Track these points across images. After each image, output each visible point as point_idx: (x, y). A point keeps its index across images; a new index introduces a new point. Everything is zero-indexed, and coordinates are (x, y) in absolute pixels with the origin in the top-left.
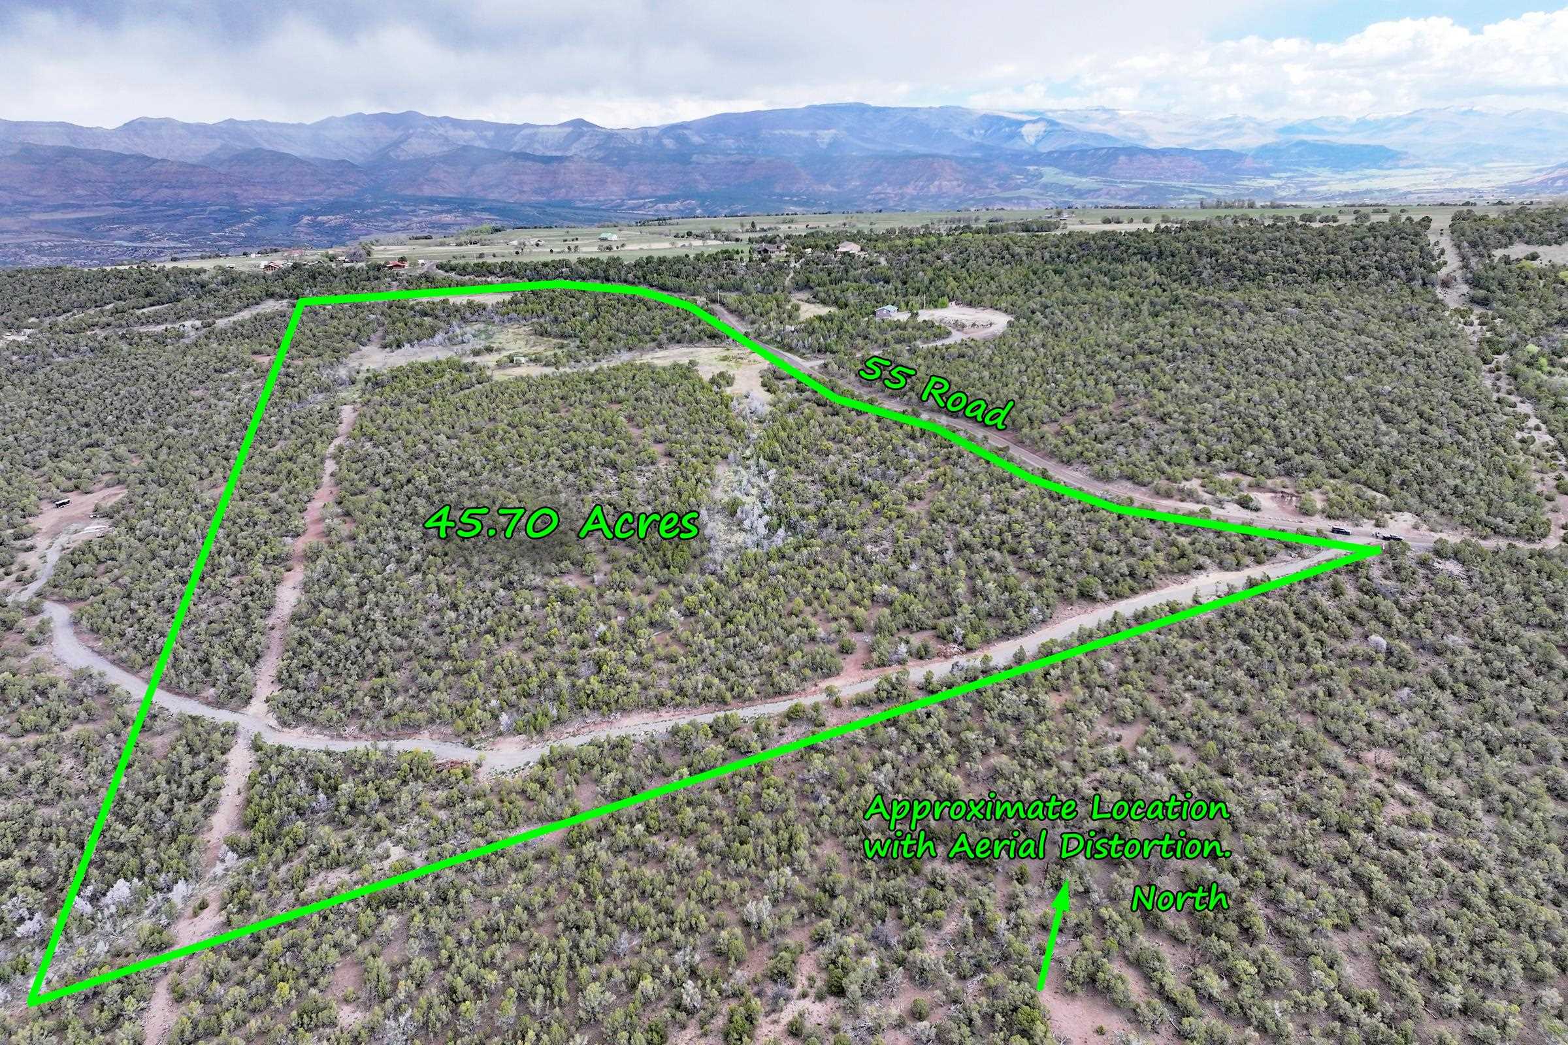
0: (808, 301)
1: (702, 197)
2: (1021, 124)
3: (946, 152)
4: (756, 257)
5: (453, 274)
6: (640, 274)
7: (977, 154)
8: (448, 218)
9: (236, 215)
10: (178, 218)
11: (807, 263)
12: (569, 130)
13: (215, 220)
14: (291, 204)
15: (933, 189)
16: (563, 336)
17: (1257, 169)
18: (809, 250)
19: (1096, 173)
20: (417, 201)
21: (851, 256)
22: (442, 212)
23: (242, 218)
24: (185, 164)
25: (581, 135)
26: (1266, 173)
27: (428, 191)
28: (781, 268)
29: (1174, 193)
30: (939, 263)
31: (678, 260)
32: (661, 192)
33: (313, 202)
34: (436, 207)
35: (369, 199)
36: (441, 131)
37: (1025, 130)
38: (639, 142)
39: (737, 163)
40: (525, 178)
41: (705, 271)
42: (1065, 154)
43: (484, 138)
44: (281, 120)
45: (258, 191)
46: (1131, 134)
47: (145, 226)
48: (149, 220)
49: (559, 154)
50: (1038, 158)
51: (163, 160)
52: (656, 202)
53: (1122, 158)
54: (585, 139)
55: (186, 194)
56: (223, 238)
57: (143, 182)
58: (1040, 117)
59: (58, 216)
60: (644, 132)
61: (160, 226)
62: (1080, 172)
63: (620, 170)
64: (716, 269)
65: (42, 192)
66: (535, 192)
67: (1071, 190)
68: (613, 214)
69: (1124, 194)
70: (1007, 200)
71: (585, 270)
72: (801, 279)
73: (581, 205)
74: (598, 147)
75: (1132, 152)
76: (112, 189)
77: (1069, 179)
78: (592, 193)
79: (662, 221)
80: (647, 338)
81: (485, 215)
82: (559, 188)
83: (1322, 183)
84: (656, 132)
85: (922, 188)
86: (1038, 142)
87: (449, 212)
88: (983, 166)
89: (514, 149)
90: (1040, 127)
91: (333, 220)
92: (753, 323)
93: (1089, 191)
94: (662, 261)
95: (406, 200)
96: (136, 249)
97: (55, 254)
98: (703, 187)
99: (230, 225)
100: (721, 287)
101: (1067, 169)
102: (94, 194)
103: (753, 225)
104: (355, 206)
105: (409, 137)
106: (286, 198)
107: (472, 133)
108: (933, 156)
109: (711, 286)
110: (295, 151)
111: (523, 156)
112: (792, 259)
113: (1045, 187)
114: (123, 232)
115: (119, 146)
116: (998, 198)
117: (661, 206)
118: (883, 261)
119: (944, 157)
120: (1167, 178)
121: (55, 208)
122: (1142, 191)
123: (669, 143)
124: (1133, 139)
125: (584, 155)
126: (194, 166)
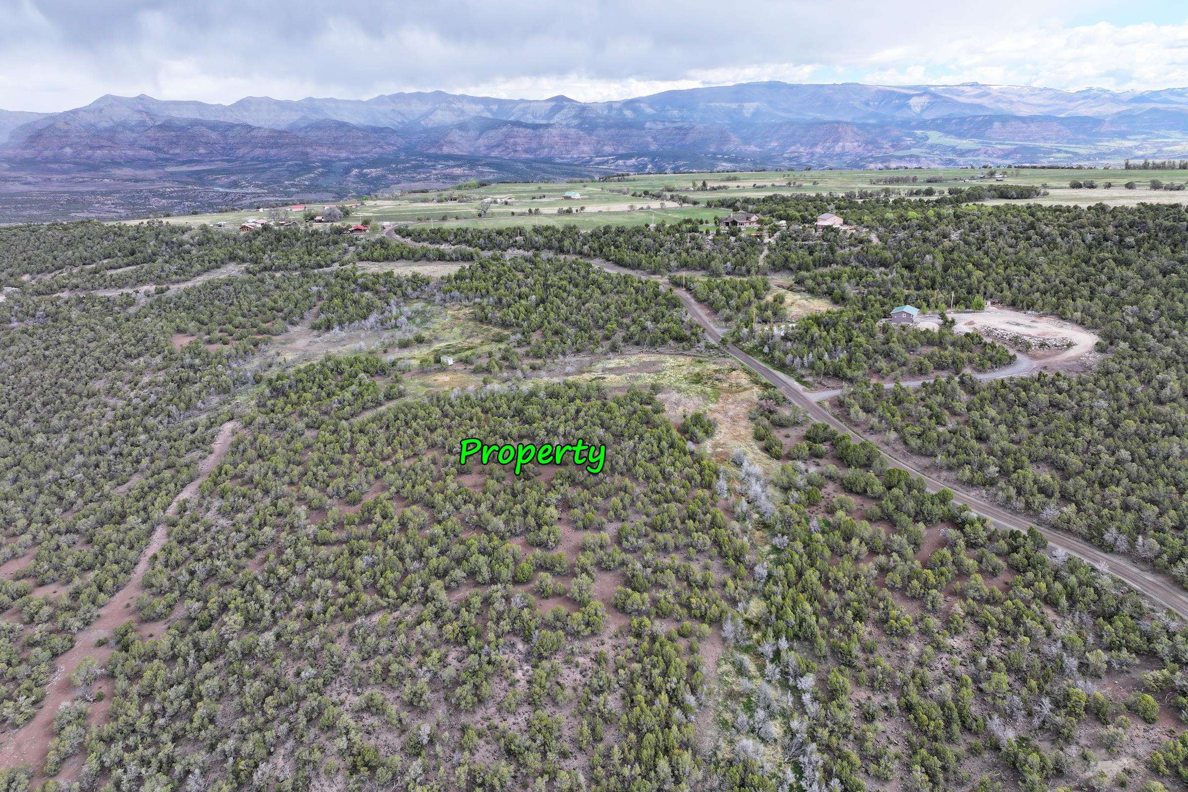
0: (790, 289)
1: (653, 156)
2: (909, 97)
3: (848, 119)
4: (724, 229)
5: (408, 240)
6: (596, 245)
7: (872, 121)
8: (458, 171)
9: (305, 167)
10: (264, 170)
11: (783, 238)
12: (554, 103)
13: (290, 171)
14: (347, 159)
15: (838, 149)
16: (505, 325)
17: (1115, 133)
18: (783, 222)
19: (973, 136)
20: (437, 158)
21: (836, 231)
22: (454, 167)
23: (310, 170)
24: (276, 131)
25: (562, 108)
26: (1123, 136)
27: (446, 150)
28: (753, 244)
29: (1044, 153)
30: (947, 243)
31: (638, 231)
32: (621, 151)
33: (363, 158)
34: (451, 163)
35: (402, 156)
36: (459, 105)
37: (913, 101)
38: (605, 113)
39: (680, 128)
40: (518, 140)
41: (668, 245)
42: (947, 120)
43: (489, 110)
44: (345, 98)
45: (324, 150)
46: (1001, 105)
47: (240, 176)
48: (243, 172)
49: (544, 122)
50: (924, 125)
51: (259, 128)
52: (617, 159)
53: (997, 124)
54: (565, 111)
55: (273, 152)
56: (293, 185)
57: (246, 144)
58: (924, 91)
59: (184, 168)
60: (610, 105)
61: (249, 176)
62: (960, 135)
63: (590, 135)
64: (679, 243)
65: (177, 151)
66: (526, 151)
67: (954, 150)
68: (582, 168)
69: (1000, 153)
70: (901, 158)
71: (540, 240)
72: (778, 257)
73: (559, 161)
74: (575, 117)
75: (1005, 119)
76: (224, 148)
77: (951, 141)
78: (568, 152)
79: (622, 178)
80: (599, 334)
81: (486, 169)
82: (544, 148)
83: (1175, 144)
84: (618, 105)
85: (829, 148)
86: (922, 111)
87: (459, 166)
88: (878, 130)
89: (512, 119)
90: (925, 100)
91: (373, 172)
92: (728, 319)
93: (969, 151)
94: (620, 231)
95: (430, 157)
96: (227, 194)
97: (171, 198)
98: (653, 147)
99: (298, 176)
100: (685, 265)
101: (948, 133)
102: (211, 152)
103: (704, 184)
104: (392, 162)
105: (435, 109)
106: (344, 155)
107: (481, 107)
108: (839, 123)
109: (673, 264)
110: (353, 120)
111: (518, 124)
112: (765, 233)
113: (931, 147)
114: (224, 180)
115: (230, 118)
116: (892, 156)
117: (620, 162)
118: (873, 237)
119: (847, 123)
120: (1035, 140)
121: (184, 163)
122: (1016, 151)
123: (628, 114)
124: (1004, 107)
125: (564, 123)
126: (280, 132)
